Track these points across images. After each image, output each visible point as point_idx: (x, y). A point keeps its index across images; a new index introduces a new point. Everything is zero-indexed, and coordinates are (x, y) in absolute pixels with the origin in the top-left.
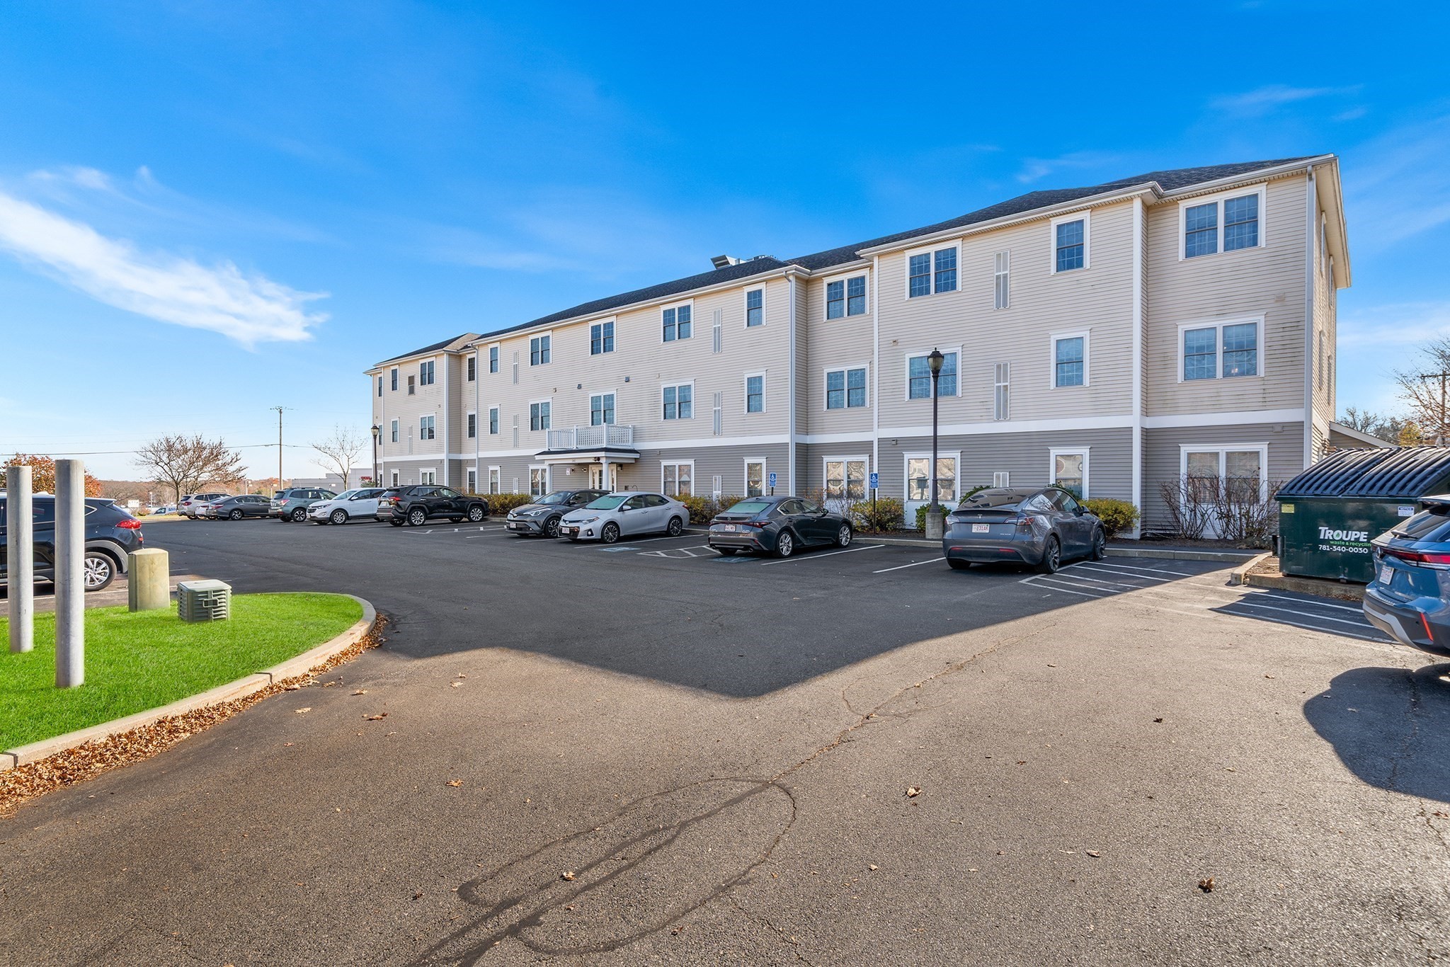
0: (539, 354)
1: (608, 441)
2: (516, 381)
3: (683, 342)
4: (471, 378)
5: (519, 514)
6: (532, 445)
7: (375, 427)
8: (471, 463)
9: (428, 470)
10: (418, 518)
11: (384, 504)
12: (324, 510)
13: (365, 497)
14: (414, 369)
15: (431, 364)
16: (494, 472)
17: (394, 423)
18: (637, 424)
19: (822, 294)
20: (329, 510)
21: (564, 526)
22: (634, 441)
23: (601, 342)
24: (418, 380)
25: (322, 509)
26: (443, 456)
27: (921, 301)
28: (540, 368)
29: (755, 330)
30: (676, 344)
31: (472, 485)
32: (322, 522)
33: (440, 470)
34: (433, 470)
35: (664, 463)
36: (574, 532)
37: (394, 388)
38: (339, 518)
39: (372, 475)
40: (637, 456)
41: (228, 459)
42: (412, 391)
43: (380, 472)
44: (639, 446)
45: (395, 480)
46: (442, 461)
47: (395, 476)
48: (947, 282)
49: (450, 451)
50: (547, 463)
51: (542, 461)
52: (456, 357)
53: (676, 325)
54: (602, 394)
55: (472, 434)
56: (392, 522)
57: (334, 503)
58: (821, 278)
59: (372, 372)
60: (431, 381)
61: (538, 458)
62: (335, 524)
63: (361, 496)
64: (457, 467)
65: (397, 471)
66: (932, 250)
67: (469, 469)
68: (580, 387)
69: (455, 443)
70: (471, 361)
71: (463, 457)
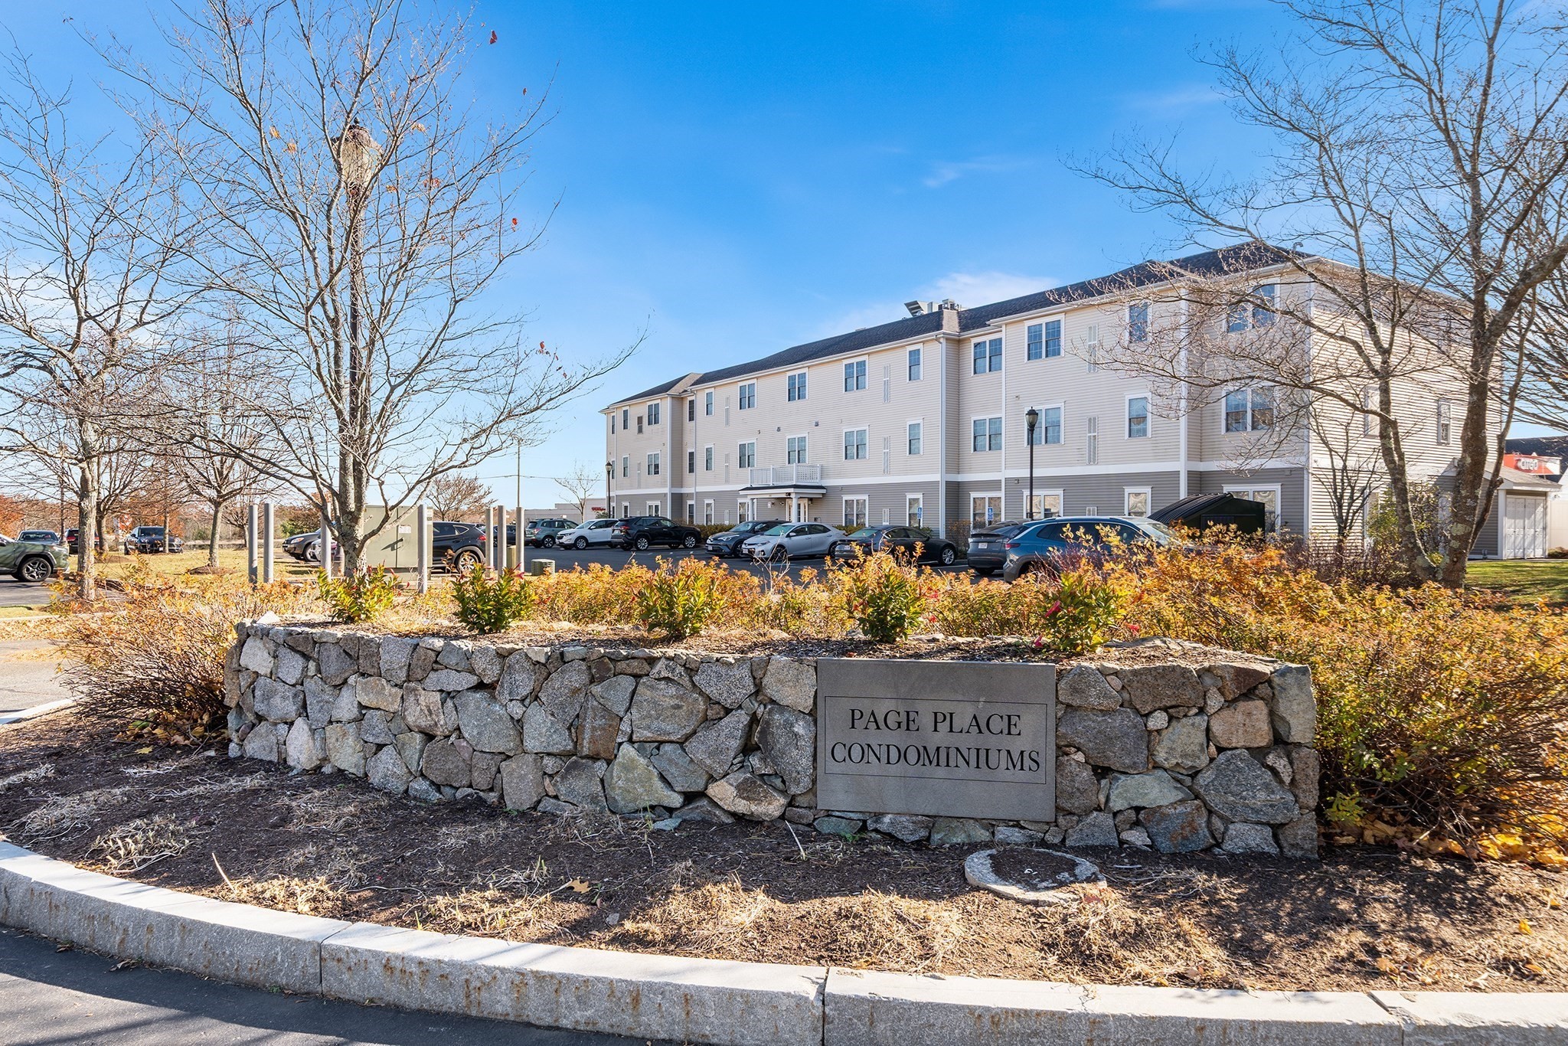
0: (746, 401)
1: (798, 478)
2: (727, 423)
3: (860, 393)
4: (691, 419)
5: (715, 539)
6: (738, 481)
7: (609, 464)
8: (690, 496)
9: (654, 503)
10: (643, 543)
11: (617, 532)
12: (569, 537)
13: (601, 527)
14: (641, 409)
15: (657, 406)
16: (708, 505)
17: (625, 459)
18: (824, 463)
19: (970, 352)
20: (574, 537)
21: (745, 548)
22: (821, 478)
23: (796, 391)
24: (645, 420)
25: (568, 536)
26: (666, 490)
27: (1035, 363)
28: (747, 411)
29: (914, 383)
30: (855, 394)
31: (691, 517)
32: (567, 547)
33: (664, 503)
34: (658, 503)
35: (846, 497)
36: (751, 552)
37: (625, 427)
38: (582, 544)
39: (605, 506)
40: (824, 491)
41: (482, 493)
42: (640, 430)
43: (613, 504)
44: (826, 483)
45: (626, 512)
46: (665, 494)
47: (626, 507)
48: (1053, 350)
49: (673, 485)
50: (750, 497)
51: (746, 496)
52: (679, 399)
53: (855, 378)
54: (797, 436)
55: (691, 470)
56: (622, 547)
57: (576, 532)
58: (968, 339)
59: (606, 411)
60: (656, 422)
61: (741, 493)
62: (578, 549)
63: (599, 526)
64: (678, 500)
65: (627, 504)
66: (1043, 321)
67: (690, 502)
68: (779, 429)
69: (677, 480)
70: (692, 403)
71: (685, 490)
